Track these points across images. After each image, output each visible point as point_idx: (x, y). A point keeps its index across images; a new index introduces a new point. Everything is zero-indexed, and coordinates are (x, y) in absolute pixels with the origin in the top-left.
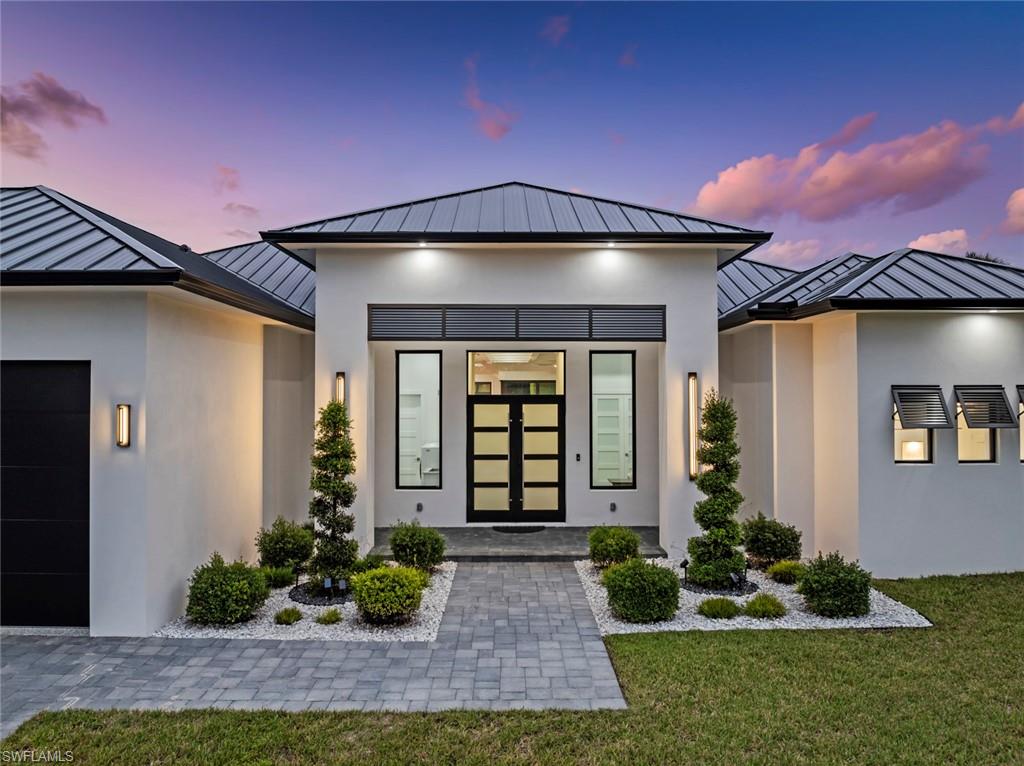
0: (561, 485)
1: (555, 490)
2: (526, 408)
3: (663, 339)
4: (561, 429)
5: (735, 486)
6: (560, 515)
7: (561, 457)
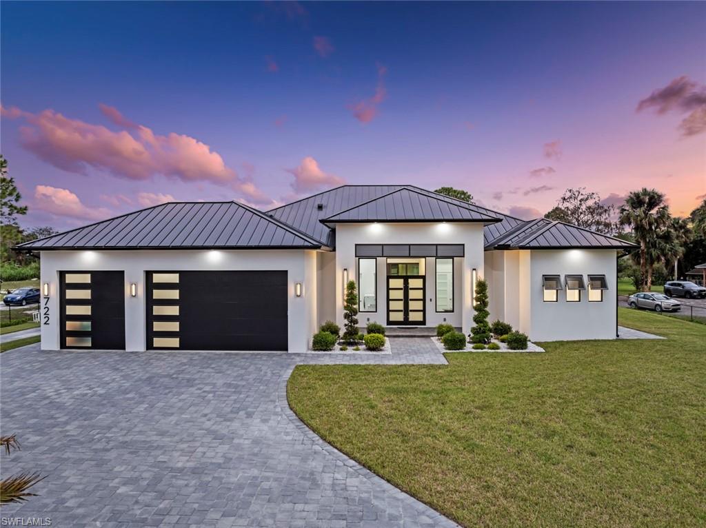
0: (424, 311)
1: (422, 313)
2: (410, 280)
3: (464, 256)
4: (424, 289)
5: (487, 309)
6: (423, 323)
7: (424, 300)
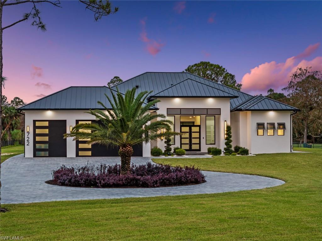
0: (200, 144)
1: (198, 145)
2: (192, 128)
3: (220, 114)
4: (200, 132)
5: (231, 139)
6: (199, 150)
7: (200, 138)
